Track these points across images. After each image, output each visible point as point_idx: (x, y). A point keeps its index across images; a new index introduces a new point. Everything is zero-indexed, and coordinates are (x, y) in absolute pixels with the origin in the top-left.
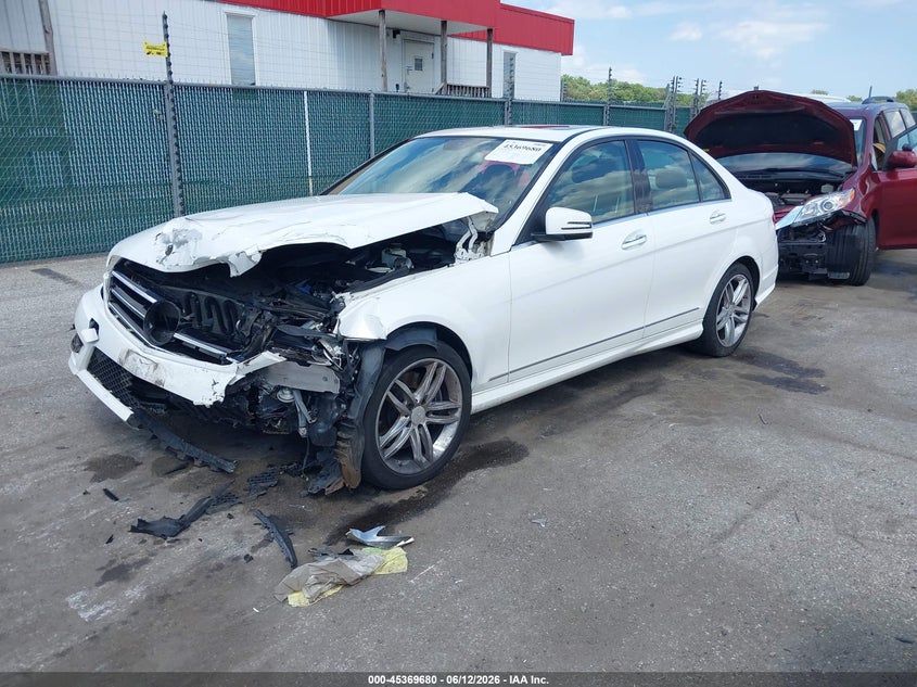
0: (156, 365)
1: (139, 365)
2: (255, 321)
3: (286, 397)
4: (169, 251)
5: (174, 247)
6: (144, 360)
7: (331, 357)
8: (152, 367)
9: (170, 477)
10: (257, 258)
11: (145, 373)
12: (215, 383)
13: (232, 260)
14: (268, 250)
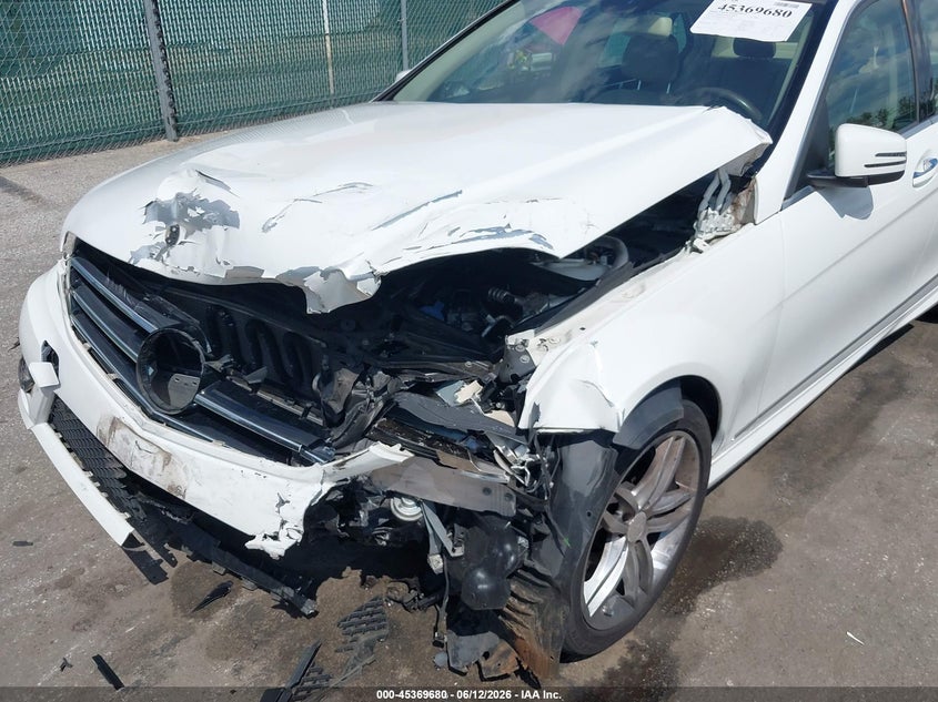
0: (168, 458)
1: (136, 452)
2: (354, 387)
3: (408, 511)
4: (173, 238)
5: (182, 232)
6: (143, 444)
7: (509, 465)
8: (160, 458)
9: (206, 617)
10: (369, 288)
11: (147, 468)
12: (282, 503)
13: (312, 284)
14: (391, 272)
